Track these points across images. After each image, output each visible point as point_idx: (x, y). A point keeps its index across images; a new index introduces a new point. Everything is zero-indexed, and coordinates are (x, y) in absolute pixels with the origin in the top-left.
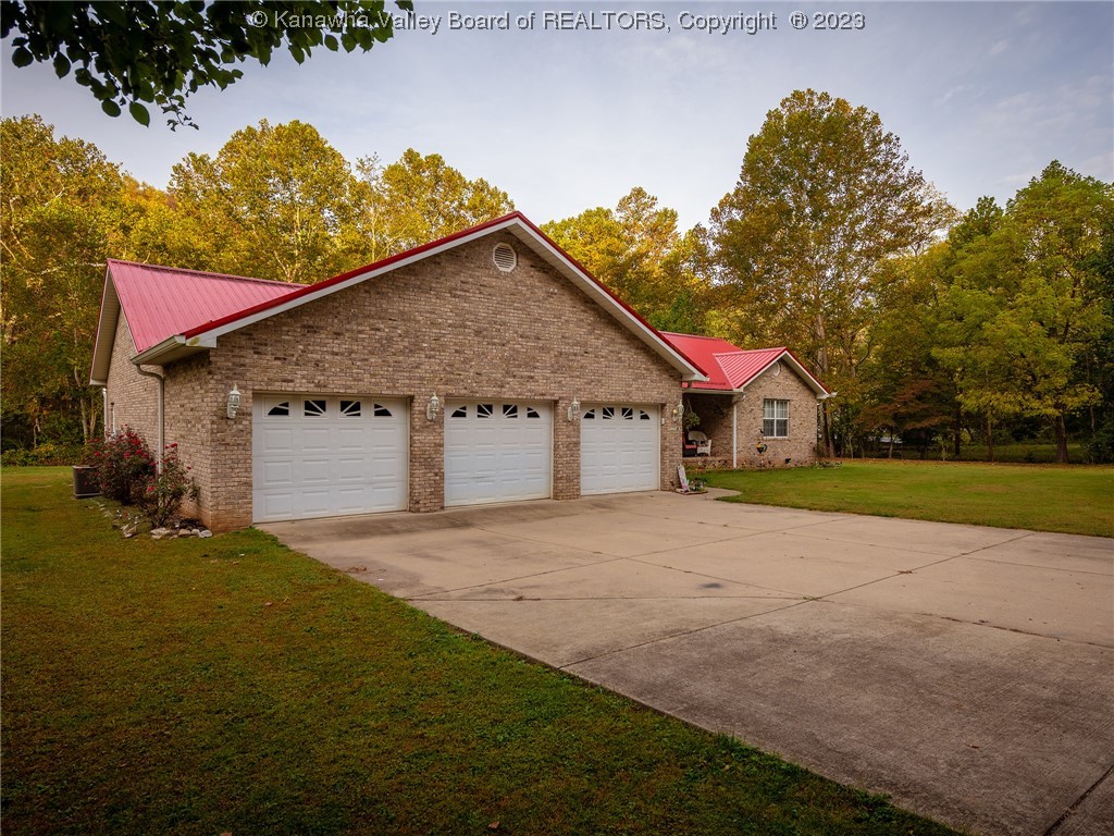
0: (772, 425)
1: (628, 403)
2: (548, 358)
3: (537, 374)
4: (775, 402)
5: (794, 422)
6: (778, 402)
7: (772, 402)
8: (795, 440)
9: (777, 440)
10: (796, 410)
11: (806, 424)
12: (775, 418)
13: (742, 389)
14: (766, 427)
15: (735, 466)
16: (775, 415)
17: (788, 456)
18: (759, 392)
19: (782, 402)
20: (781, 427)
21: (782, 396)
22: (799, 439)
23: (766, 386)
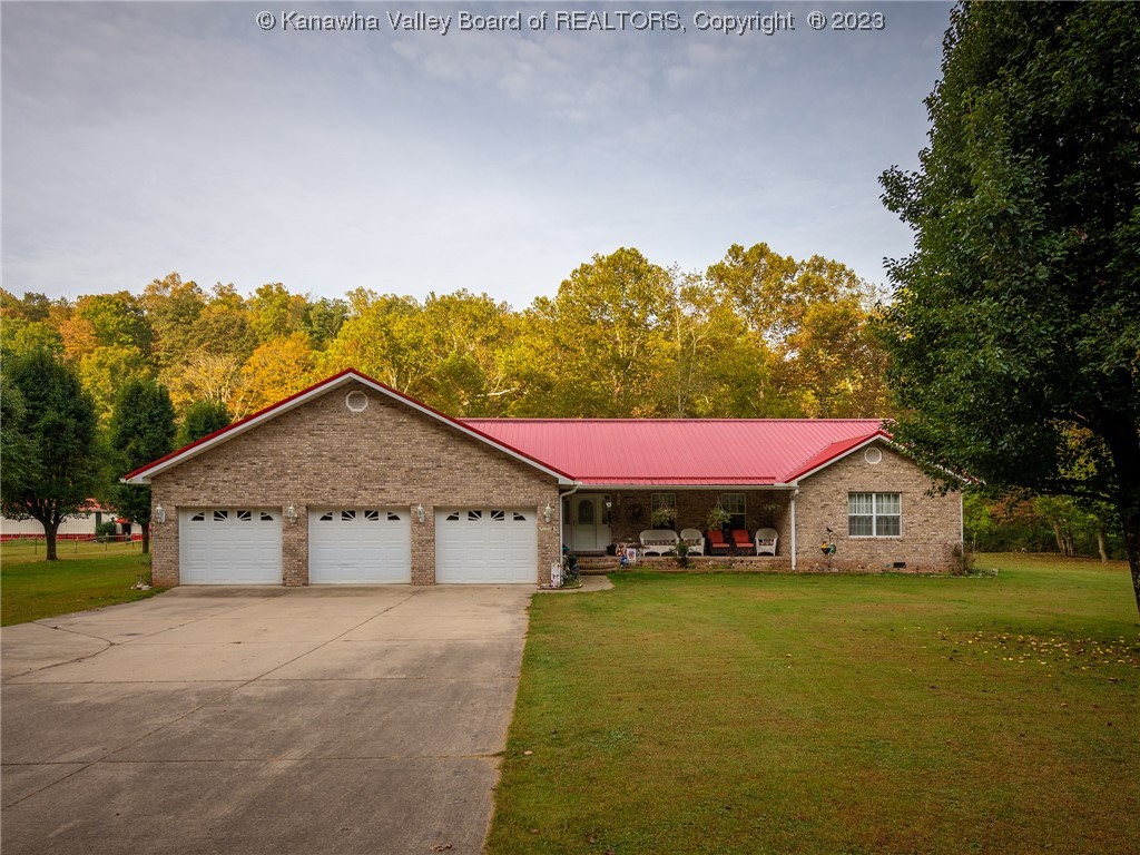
0: (871, 522)
1: (497, 507)
2: (399, 474)
3: (388, 486)
4: (874, 496)
5: (910, 519)
6: (879, 495)
7: (868, 495)
8: (914, 540)
9: (876, 540)
10: (915, 503)
11: (938, 521)
12: (874, 514)
13: (794, 483)
14: (858, 525)
15: (794, 568)
16: (874, 510)
17: (899, 560)
18: (839, 484)
19: (888, 495)
20: (889, 525)
21: (886, 488)
22: (922, 538)
23: (853, 478)
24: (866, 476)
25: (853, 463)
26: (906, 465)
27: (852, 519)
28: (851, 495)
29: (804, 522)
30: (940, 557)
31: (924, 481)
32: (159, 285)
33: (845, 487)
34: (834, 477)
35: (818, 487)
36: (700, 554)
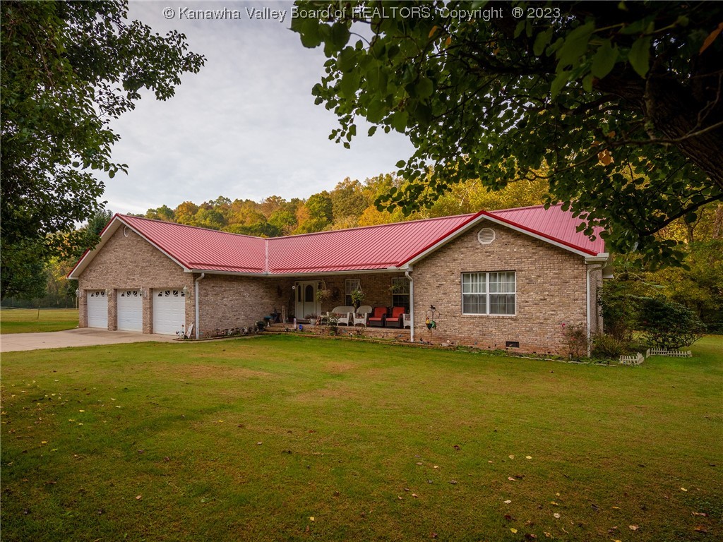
0: (485, 301)
1: (167, 288)
2: (138, 270)
3: (135, 277)
4: (488, 275)
5: (525, 297)
6: (494, 274)
7: (482, 274)
8: (528, 319)
9: (487, 318)
10: (530, 281)
11: (557, 299)
12: (488, 293)
13: (406, 266)
14: (472, 303)
15: (412, 340)
16: (486, 288)
17: (512, 338)
18: (452, 265)
19: (501, 273)
20: (504, 304)
21: (498, 267)
22: (538, 318)
23: (465, 258)
24: (478, 257)
25: (466, 245)
26: (520, 242)
27: (466, 298)
28: (466, 275)
29: (422, 300)
30: (559, 338)
31: (541, 258)
32: (341, 184)
33: (457, 268)
34: (448, 259)
35: (433, 269)
36: (345, 325)
